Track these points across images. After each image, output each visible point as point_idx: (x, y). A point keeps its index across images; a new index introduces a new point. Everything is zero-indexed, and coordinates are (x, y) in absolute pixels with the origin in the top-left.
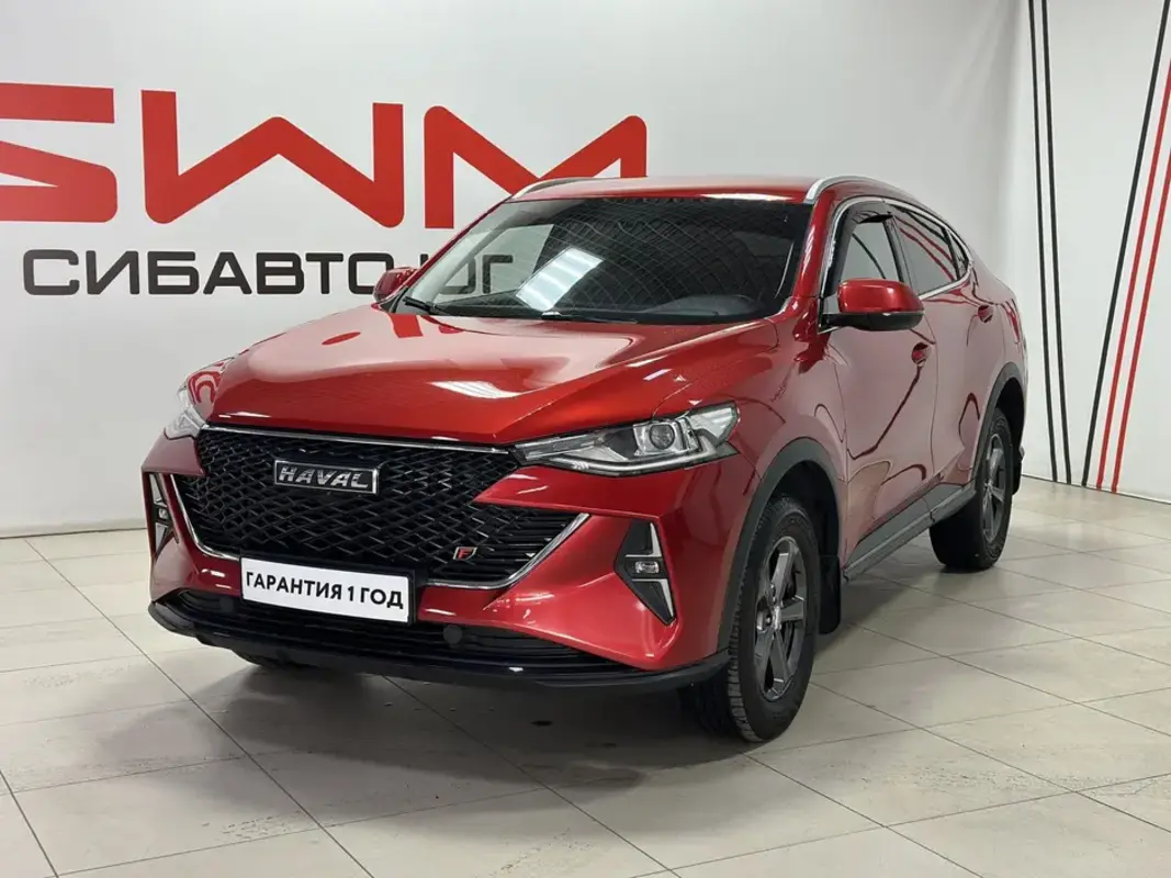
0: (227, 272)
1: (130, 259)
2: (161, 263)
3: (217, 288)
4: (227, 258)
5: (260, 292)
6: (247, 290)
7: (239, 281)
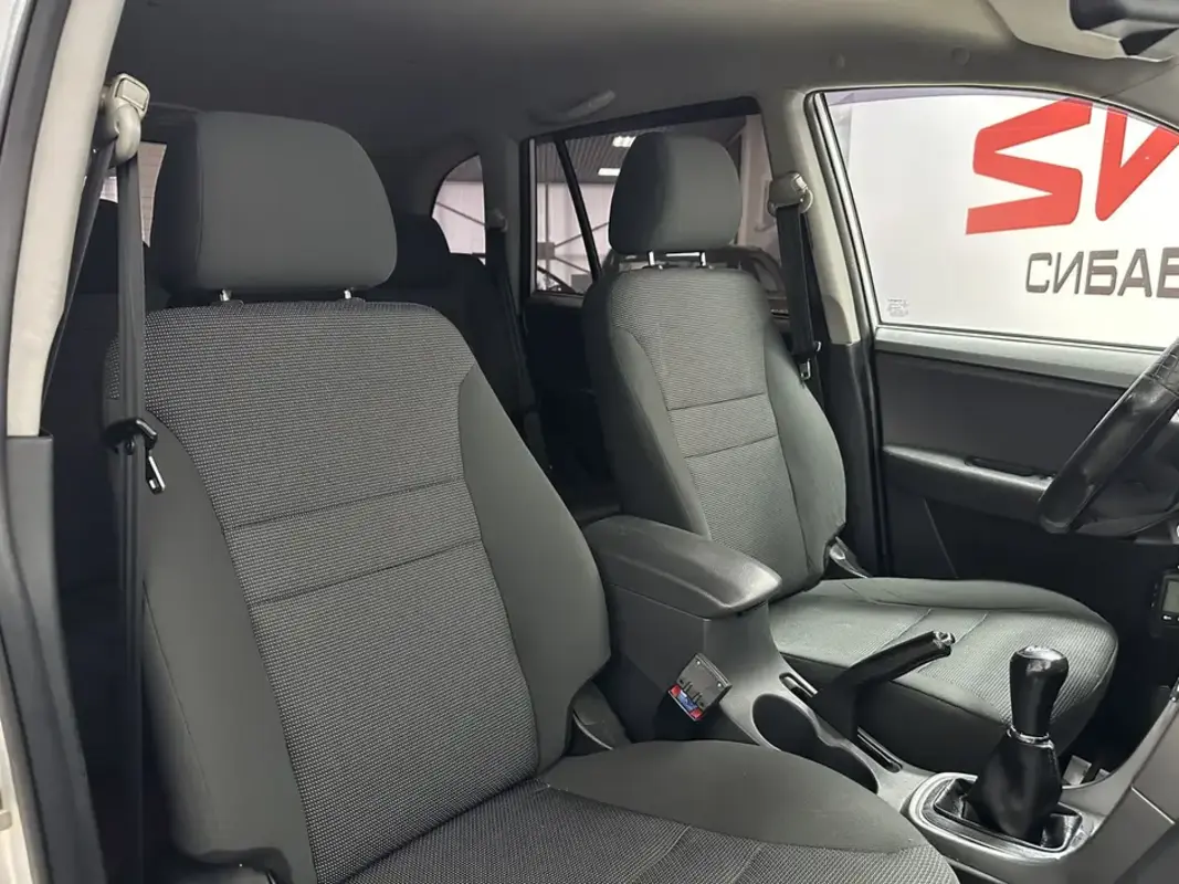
0: (1137, 273)
1: (1080, 257)
2: (1097, 263)
3: (1129, 290)
4: (1140, 255)
5: (1159, 295)
6: (1149, 294)
7: (1143, 282)
